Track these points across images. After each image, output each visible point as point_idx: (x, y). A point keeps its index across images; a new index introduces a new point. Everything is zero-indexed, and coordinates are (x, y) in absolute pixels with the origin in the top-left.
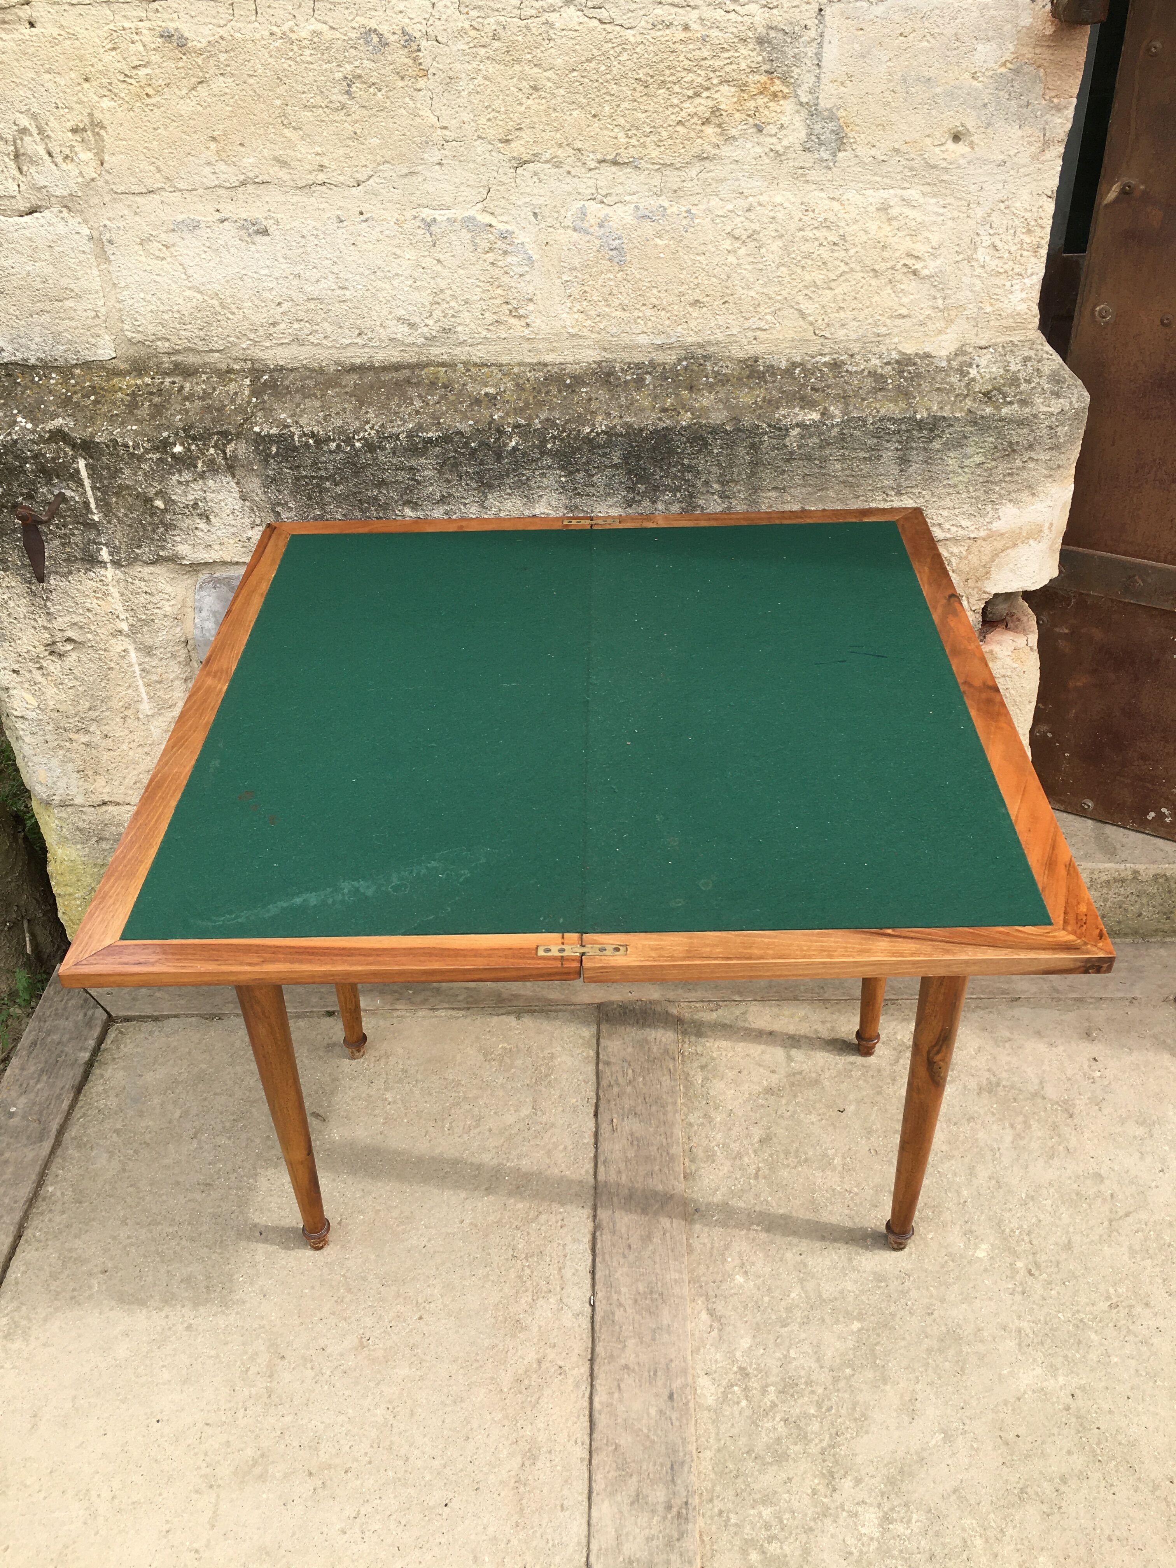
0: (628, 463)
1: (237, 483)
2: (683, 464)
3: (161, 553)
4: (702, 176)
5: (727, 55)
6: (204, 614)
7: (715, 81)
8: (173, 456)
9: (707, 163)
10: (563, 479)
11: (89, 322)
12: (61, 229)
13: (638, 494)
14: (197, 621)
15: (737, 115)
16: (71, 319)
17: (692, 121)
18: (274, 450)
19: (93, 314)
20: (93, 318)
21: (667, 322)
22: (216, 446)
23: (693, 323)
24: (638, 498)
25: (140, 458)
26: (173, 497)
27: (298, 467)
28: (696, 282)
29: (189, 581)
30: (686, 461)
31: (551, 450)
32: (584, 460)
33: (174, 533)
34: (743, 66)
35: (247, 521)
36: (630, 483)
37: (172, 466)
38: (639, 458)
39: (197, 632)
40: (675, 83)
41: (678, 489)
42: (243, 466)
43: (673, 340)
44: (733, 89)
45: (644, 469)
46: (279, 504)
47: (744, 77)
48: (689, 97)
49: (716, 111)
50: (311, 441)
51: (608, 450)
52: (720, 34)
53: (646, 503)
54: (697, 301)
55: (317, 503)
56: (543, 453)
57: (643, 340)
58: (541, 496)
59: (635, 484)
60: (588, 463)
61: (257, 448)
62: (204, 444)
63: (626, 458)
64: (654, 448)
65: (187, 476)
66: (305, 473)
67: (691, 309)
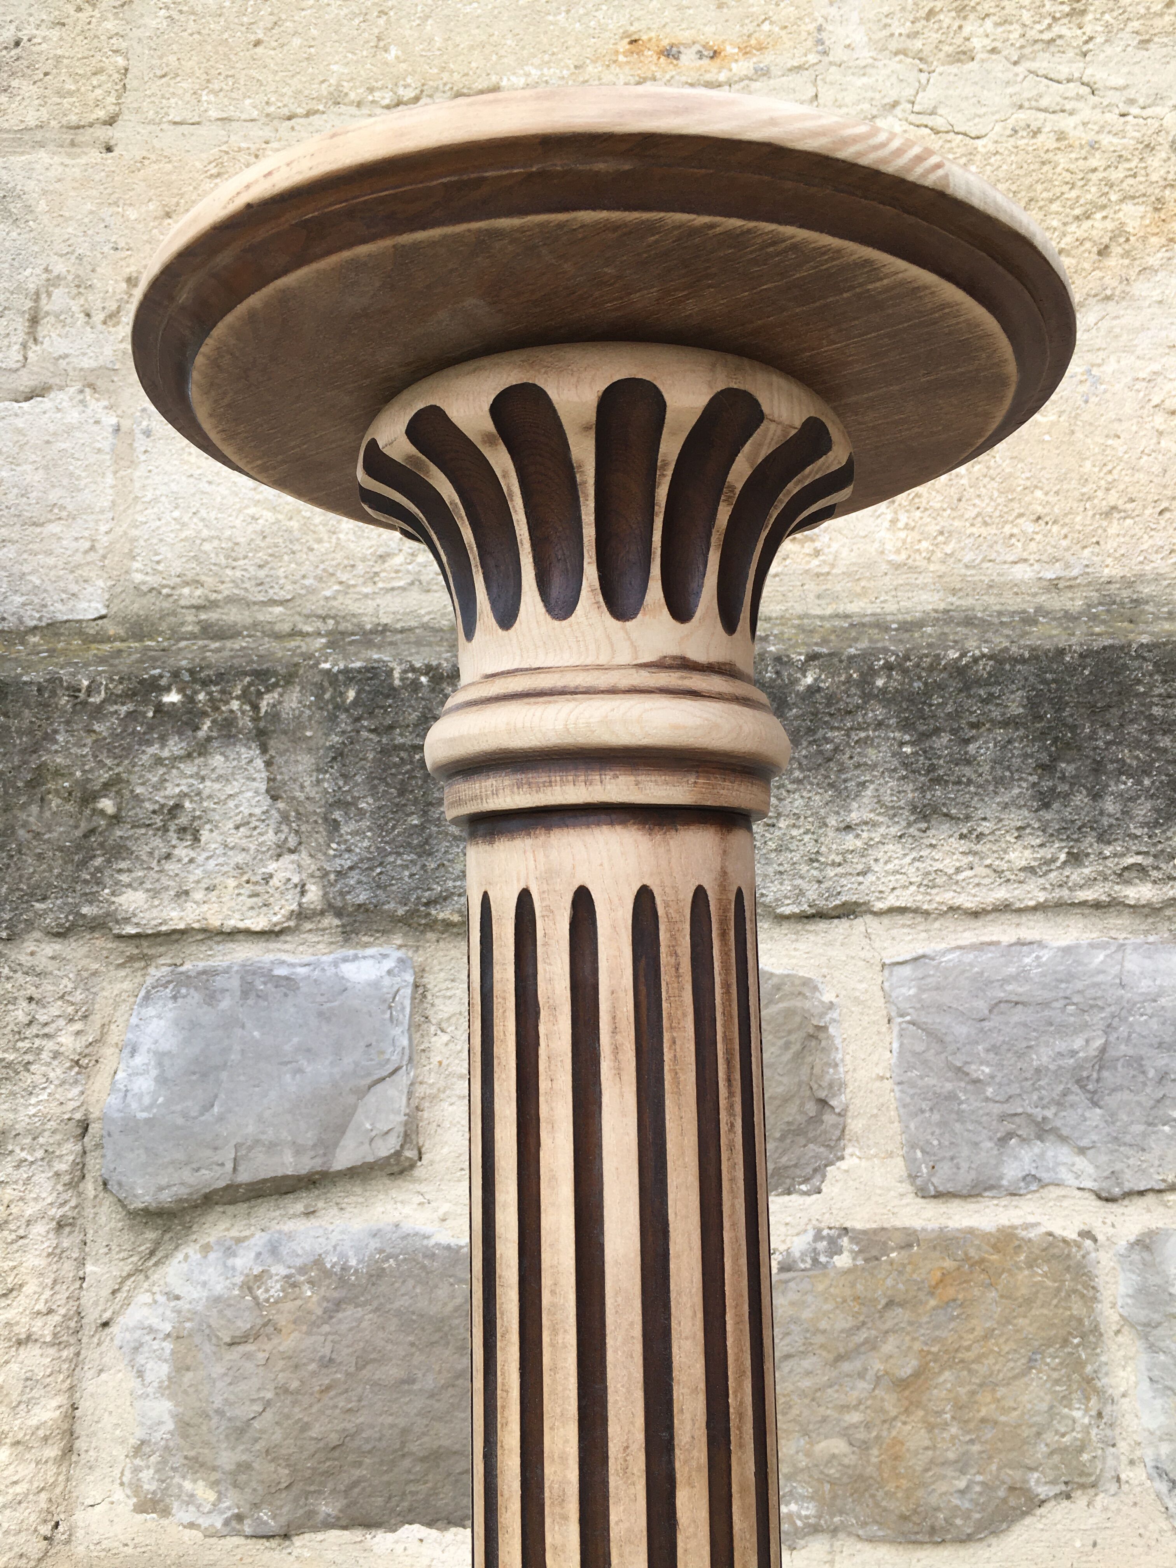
0: (1039, 718)
1: (268, 764)
2: (1150, 718)
3: (85, 910)
4: (1105, 324)
5: (1127, 165)
6: (139, 1060)
7: (1114, 197)
8: (159, 708)
9: (1111, 306)
10: (907, 750)
11: (78, 558)
12: (74, 416)
13: (1063, 778)
14: (120, 1075)
15: (1153, 240)
16: (49, 553)
17: (1082, 248)
18: (351, 694)
19: (88, 545)
20: (86, 552)
21: (1065, 543)
22: (244, 697)
23: (1110, 545)
24: (1063, 787)
25: (98, 712)
26: (139, 790)
27: (391, 728)
28: (1110, 478)
29: (127, 985)
30: (1157, 711)
31: (884, 691)
32: (949, 709)
33: (123, 865)
34: (1154, 177)
35: (270, 837)
36: (1045, 758)
37: (151, 728)
38: (1059, 705)
39: (114, 1100)
40: (1051, 201)
41: (1146, 770)
42: (285, 732)
43: (1075, 572)
44: (1142, 208)
45: (1073, 728)
46: (339, 804)
47: (1157, 191)
48: (1077, 218)
49: (1120, 233)
50: (424, 679)
51: (996, 690)
52: (1115, 140)
53: (1080, 798)
54: (1114, 508)
55: (416, 802)
56: (867, 697)
57: (1022, 573)
58: (863, 784)
59: (1054, 759)
60: (956, 715)
61: (319, 697)
62: (223, 692)
63: (1033, 704)
64: (1090, 685)
65: (175, 746)
66: (400, 740)
67: (1105, 523)
